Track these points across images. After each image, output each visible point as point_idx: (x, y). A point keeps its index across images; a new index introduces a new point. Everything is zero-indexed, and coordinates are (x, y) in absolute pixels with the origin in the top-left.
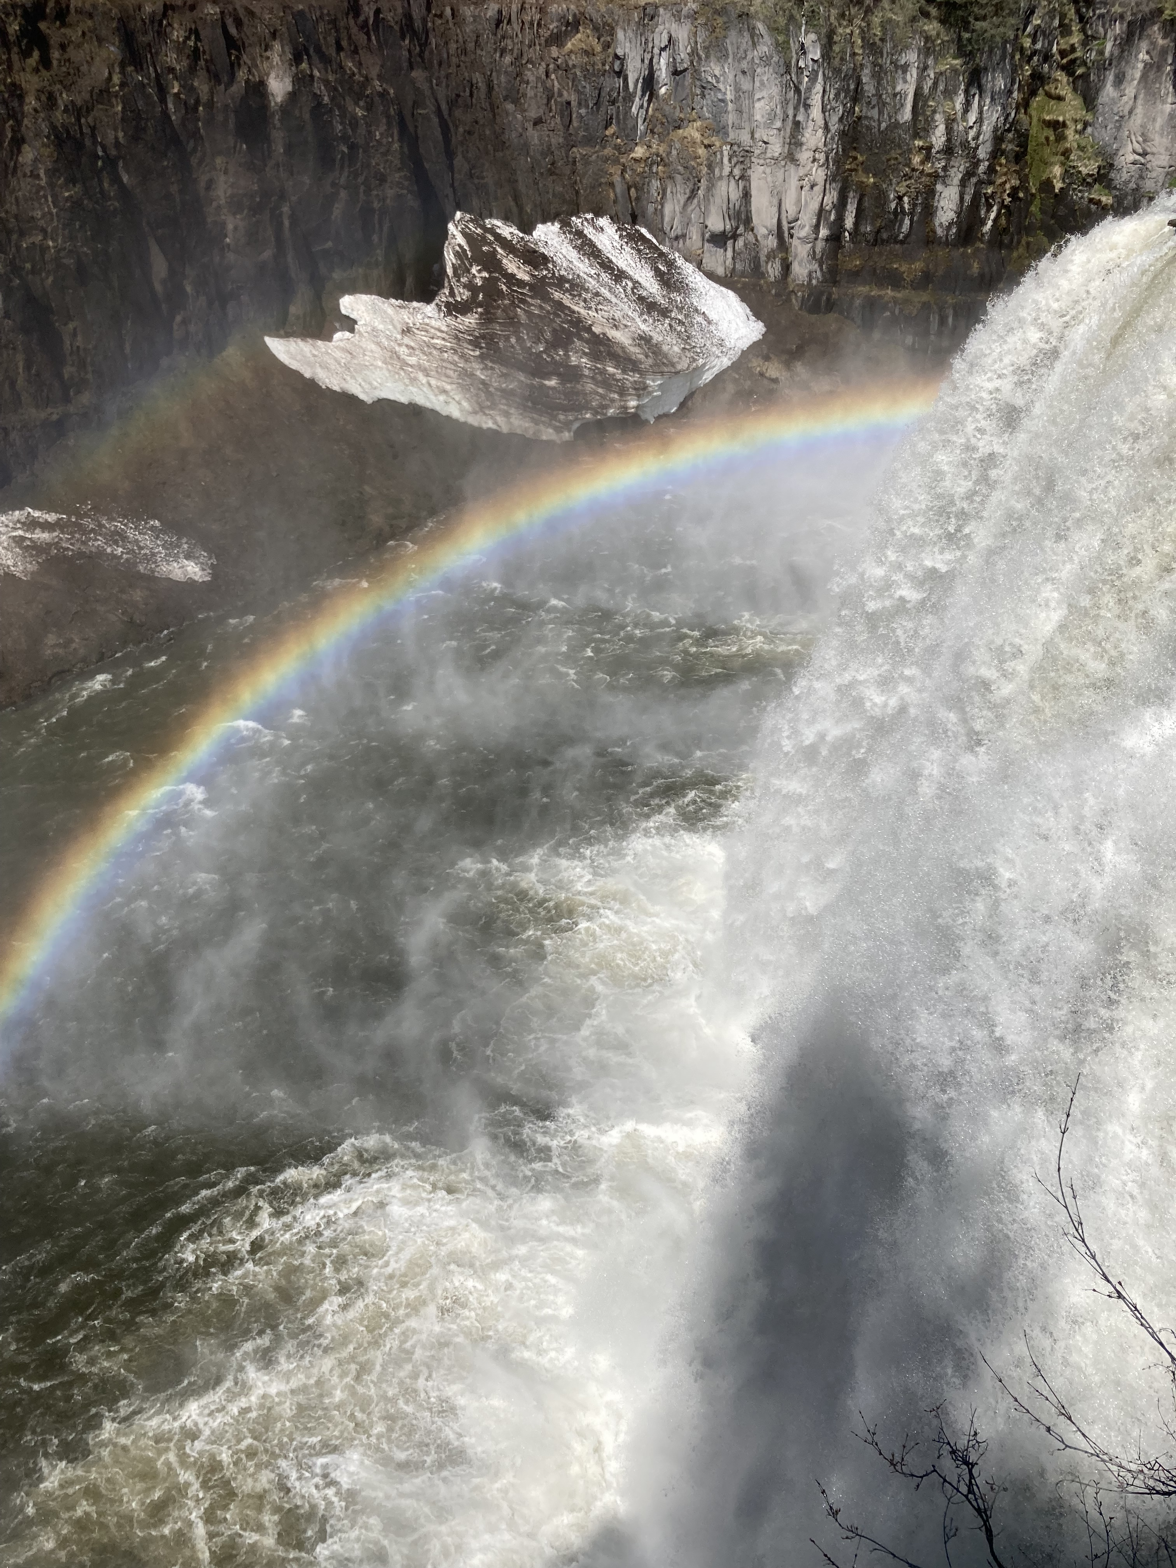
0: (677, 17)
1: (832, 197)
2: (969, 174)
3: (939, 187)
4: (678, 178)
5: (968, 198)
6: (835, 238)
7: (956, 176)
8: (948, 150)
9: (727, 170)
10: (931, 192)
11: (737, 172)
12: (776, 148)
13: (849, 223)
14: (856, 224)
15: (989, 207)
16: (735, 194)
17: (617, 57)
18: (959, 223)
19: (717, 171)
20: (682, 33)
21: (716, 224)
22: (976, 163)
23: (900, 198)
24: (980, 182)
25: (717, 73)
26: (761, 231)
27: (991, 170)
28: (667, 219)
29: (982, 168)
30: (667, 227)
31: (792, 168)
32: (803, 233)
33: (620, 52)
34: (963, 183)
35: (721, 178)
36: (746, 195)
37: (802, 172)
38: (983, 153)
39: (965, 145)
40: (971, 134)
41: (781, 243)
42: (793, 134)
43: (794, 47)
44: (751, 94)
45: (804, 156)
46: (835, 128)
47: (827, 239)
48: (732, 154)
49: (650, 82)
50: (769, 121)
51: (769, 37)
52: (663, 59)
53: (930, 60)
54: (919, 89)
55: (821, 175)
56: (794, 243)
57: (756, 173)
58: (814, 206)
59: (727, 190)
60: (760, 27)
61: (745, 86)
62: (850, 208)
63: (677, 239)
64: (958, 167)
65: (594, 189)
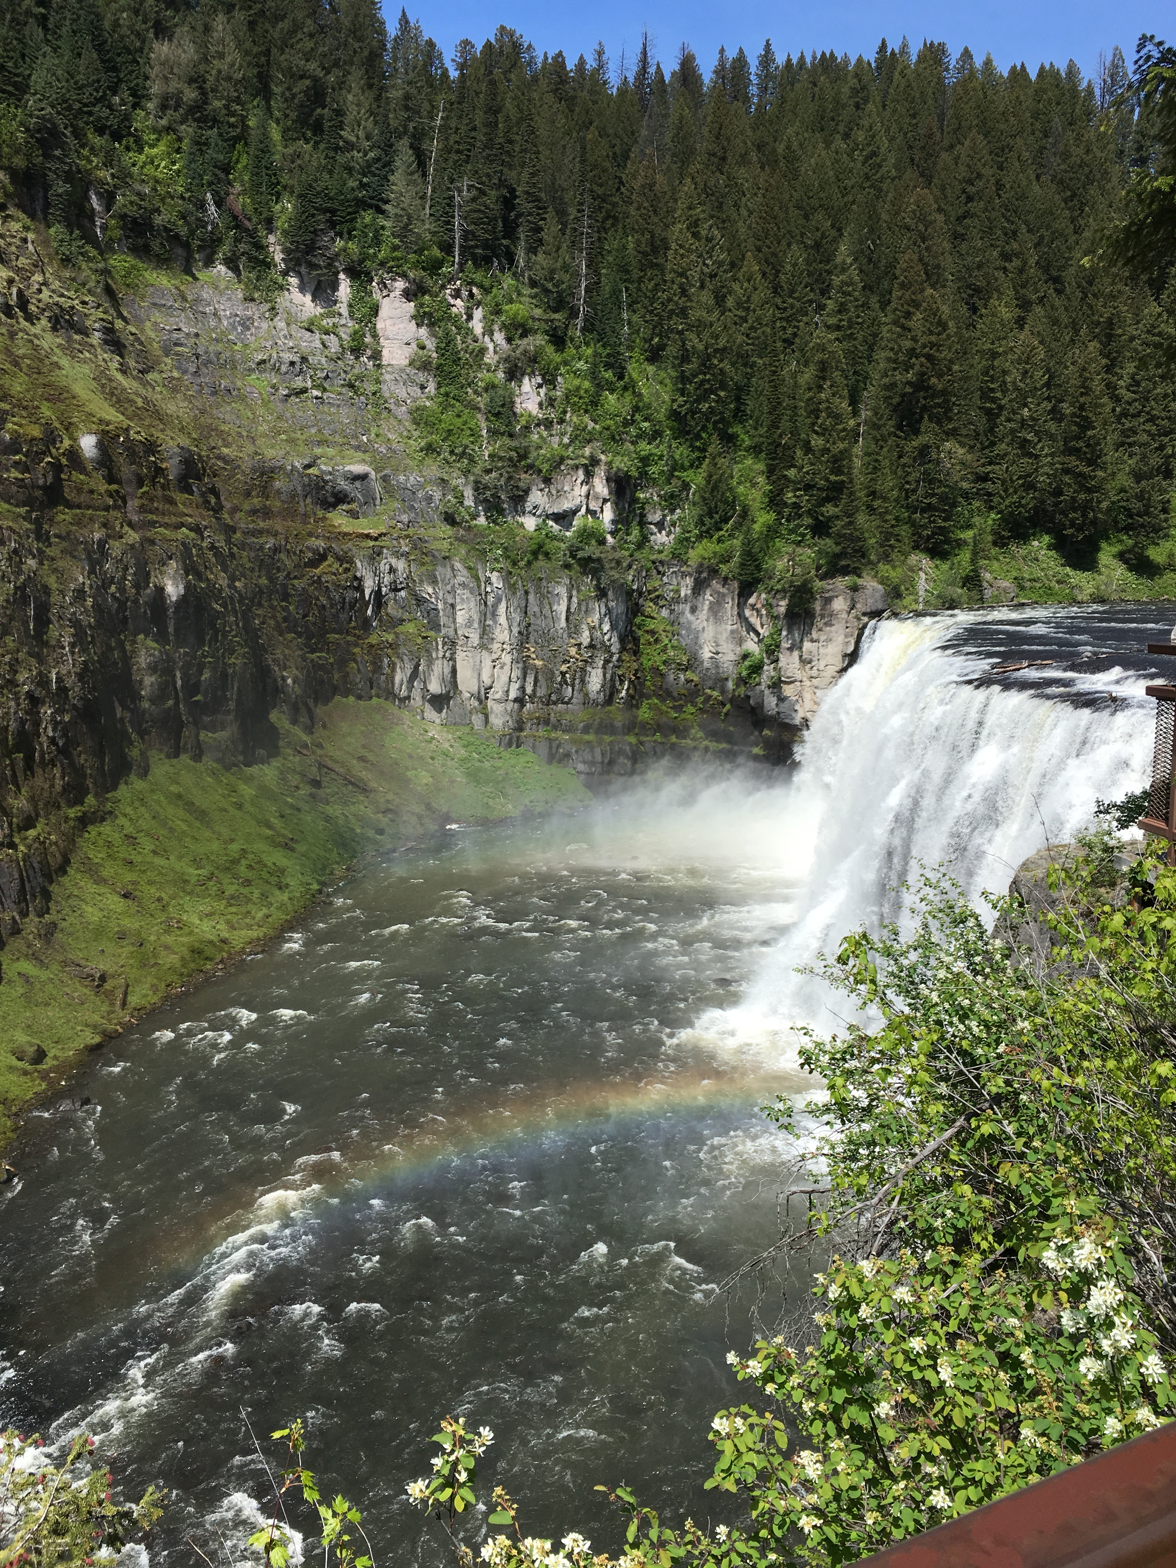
0: (398, 555)
1: (517, 673)
2: (607, 662)
3: (588, 668)
4: (405, 658)
5: (608, 676)
6: (520, 700)
7: (599, 662)
8: (591, 646)
9: (441, 654)
10: (583, 670)
11: (447, 655)
12: (475, 639)
13: (529, 690)
14: (534, 691)
15: (622, 682)
16: (447, 670)
17: (356, 578)
18: (604, 691)
19: (433, 654)
20: (401, 565)
21: (435, 687)
22: (611, 655)
23: (563, 675)
24: (615, 666)
25: (430, 591)
26: (466, 695)
27: (620, 660)
28: (397, 685)
29: (615, 658)
30: (396, 691)
31: (486, 654)
32: (497, 696)
33: (358, 575)
34: (604, 667)
35: (436, 658)
36: (454, 671)
37: (495, 656)
38: (614, 649)
39: (603, 643)
40: (606, 637)
41: (481, 702)
42: (485, 632)
43: (483, 579)
44: (453, 606)
45: (496, 646)
46: (515, 630)
47: (516, 700)
48: (444, 644)
49: (378, 594)
50: (469, 624)
51: (465, 572)
52: (387, 580)
53: (574, 593)
54: (568, 609)
55: (507, 658)
56: (490, 703)
57: (460, 656)
58: (504, 679)
59: (440, 668)
60: (458, 565)
61: (450, 601)
62: (530, 679)
63: (404, 699)
64: (600, 657)
65: (343, 663)
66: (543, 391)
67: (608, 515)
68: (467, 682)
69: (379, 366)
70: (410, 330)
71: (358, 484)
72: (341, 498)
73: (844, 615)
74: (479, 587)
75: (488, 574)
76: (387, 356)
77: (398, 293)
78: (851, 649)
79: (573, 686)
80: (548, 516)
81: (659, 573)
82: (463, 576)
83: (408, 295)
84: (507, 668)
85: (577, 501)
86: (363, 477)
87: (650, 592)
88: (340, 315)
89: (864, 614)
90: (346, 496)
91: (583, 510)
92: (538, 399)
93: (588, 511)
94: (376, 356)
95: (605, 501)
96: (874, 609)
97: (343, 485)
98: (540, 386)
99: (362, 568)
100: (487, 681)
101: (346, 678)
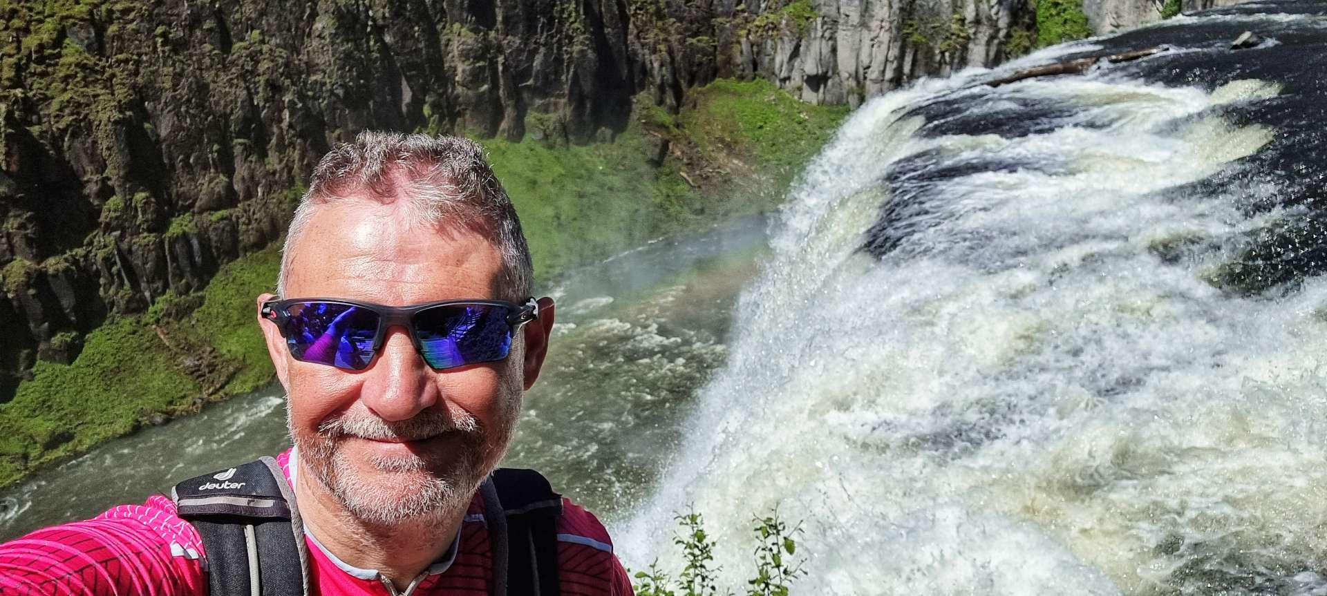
1: (894, 52)
2: (992, 37)
3: (971, 46)
4: (786, 39)
5: (993, 53)
6: (898, 80)
7: (983, 37)
8: (977, 22)
9: (819, 34)
10: (966, 48)
11: (827, 34)
12: (855, 18)
13: (907, 69)
14: (913, 70)
16: (826, 50)
19: (813, 35)
21: (814, 68)
22: (998, 30)
23: (944, 53)
24: (1001, 43)
26: (844, 75)
27: (1008, 35)
28: (777, 66)
29: (1002, 34)
30: (777, 72)
31: (865, 32)
32: (875, 77)
34: (988, 43)
35: (815, 38)
36: (834, 50)
37: (873, 35)
38: (1002, 24)
39: (989, 18)
40: (994, 11)
41: (858, 82)
42: (866, 10)
45: (874, 24)
46: (896, 7)
47: (892, 81)
48: (824, 23)
55: (885, 37)
56: (868, 82)
57: (841, 35)
58: (881, 58)
59: (821, 47)
62: (910, 59)
63: (784, 80)
64: (984, 33)
65: (727, 45)
68: (846, 63)
84: (884, 46)
100: (866, 61)
101: (729, 60)
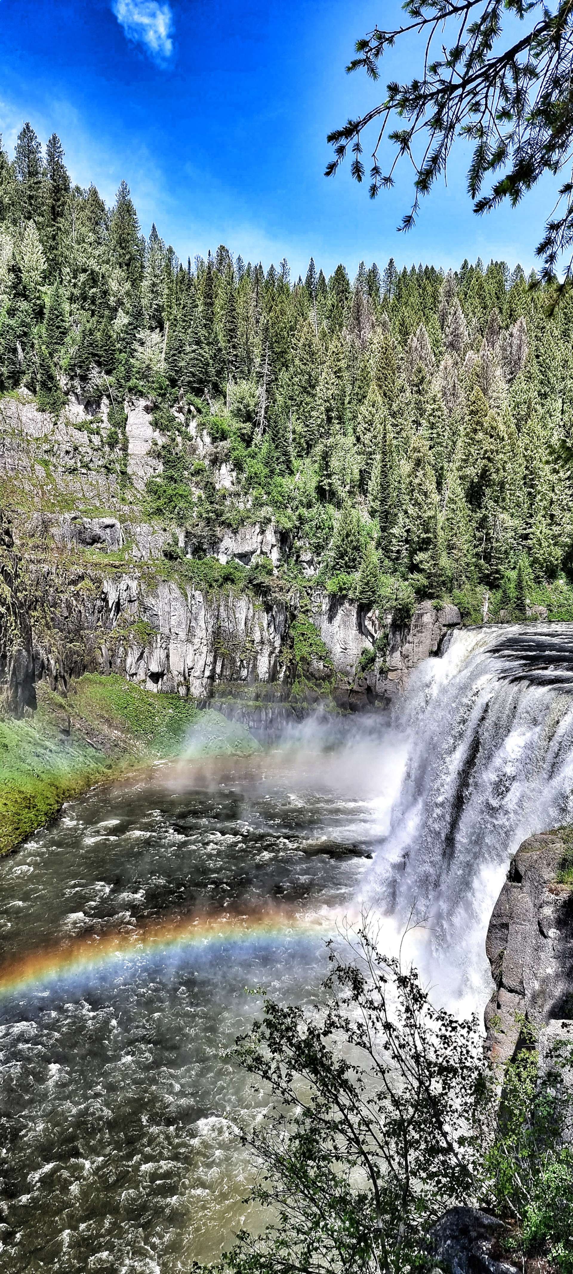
0: (132, 578)
1: (210, 659)
2: (272, 653)
3: (259, 657)
4: (134, 647)
5: (272, 662)
6: (212, 678)
7: (266, 652)
8: (262, 643)
9: (159, 645)
10: (256, 659)
11: (164, 646)
12: (183, 635)
13: (218, 670)
14: (222, 671)
15: (281, 666)
16: (163, 656)
17: (103, 593)
18: (269, 673)
19: (153, 646)
20: (134, 584)
21: (155, 668)
22: (275, 649)
23: (242, 661)
24: (277, 656)
25: (154, 602)
26: (175, 673)
27: (281, 652)
28: (128, 666)
29: (277, 650)
30: (127, 669)
31: (190, 645)
32: (196, 675)
33: (105, 591)
34: (270, 656)
35: (155, 648)
36: (168, 656)
37: (196, 647)
38: (277, 644)
39: (269, 641)
40: (272, 636)
41: (185, 679)
42: (190, 631)
43: (189, 595)
44: (169, 613)
45: (196, 641)
46: (210, 630)
47: (208, 678)
48: (162, 638)
49: (118, 604)
50: (179, 624)
51: (177, 591)
52: (124, 595)
53: (251, 606)
54: (247, 616)
55: (204, 649)
56: (191, 678)
57: (171, 646)
58: (202, 663)
59: (159, 654)
60: (173, 586)
61: (167, 609)
62: (219, 664)
63: (133, 675)
64: (267, 650)
65: (91, 650)
66: (234, 474)
67: (275, 555)
68: (176, 664)
69: (127, 455)
70: (149, 432)
71: (108, 530)
72: (95, 540)
73: (431, 626)
74: (186, 600)
75: (193, 592)
76: (132, 448)
77: (141, 408)
78: (435, 649)
79: (248, 668)
80: (235, 555)
81: (308, 594)
82: (177, 593)
83: (147, 409)
84: (204, 655)
85: (255, 547)
86: (112, 526)
87: (302, 607)
88: (102, 421)
89: (444, 626)
90: (100, 538)
91: (258, 552)
92: (231, 479)
93: (262, 553)
94: (125, 449)
95: (273, 546)
96: (451, 622)
97: (98, 531)
98: (232, 470)
99: (107, 587)
100: (190, 665)
101: (94, 661)
